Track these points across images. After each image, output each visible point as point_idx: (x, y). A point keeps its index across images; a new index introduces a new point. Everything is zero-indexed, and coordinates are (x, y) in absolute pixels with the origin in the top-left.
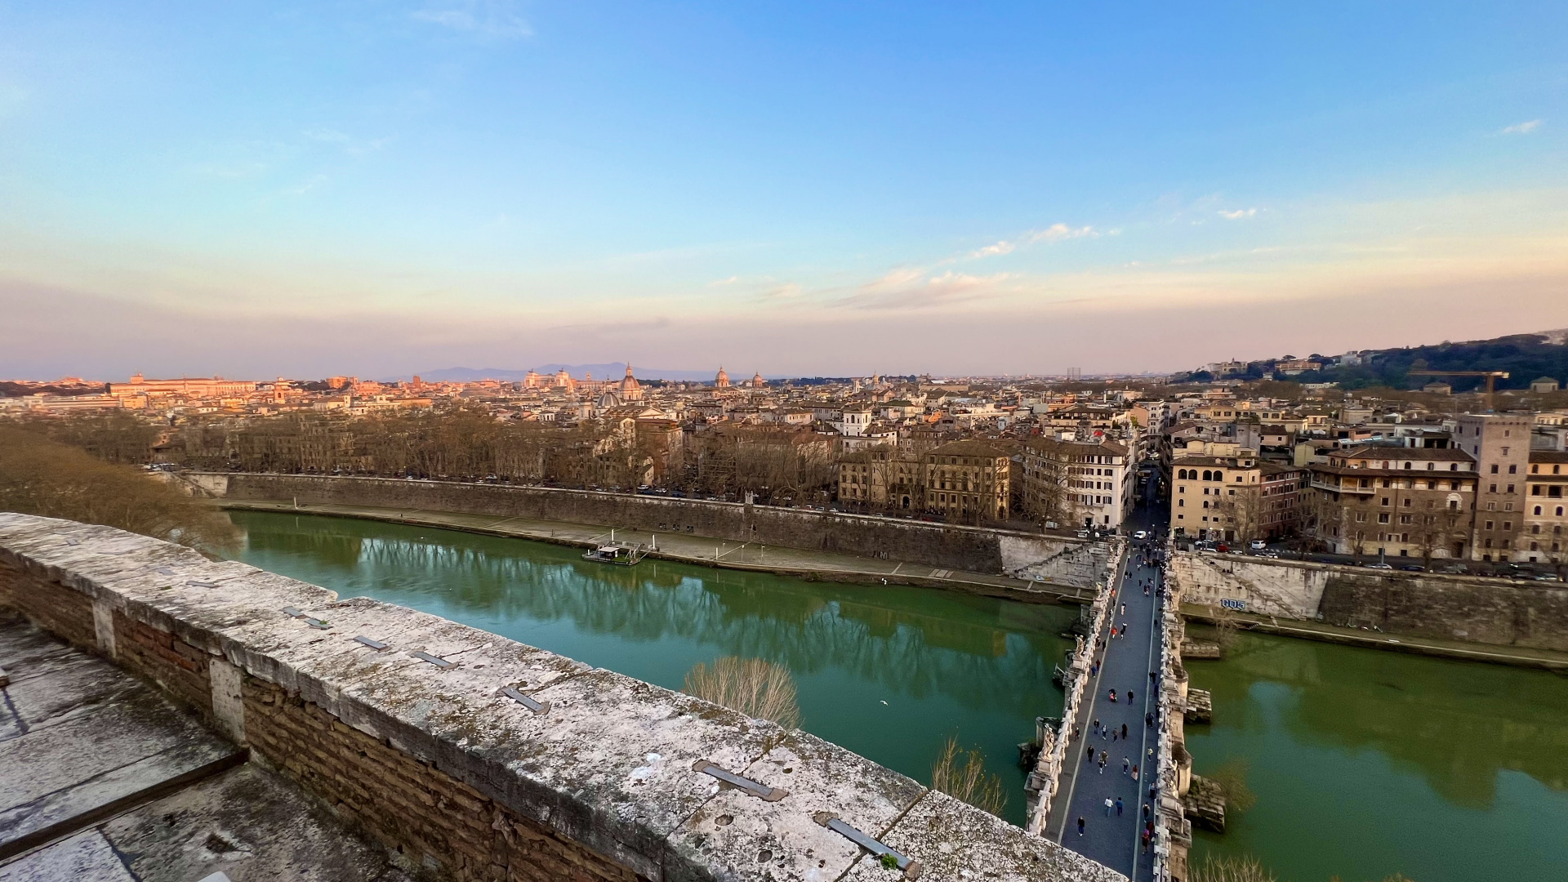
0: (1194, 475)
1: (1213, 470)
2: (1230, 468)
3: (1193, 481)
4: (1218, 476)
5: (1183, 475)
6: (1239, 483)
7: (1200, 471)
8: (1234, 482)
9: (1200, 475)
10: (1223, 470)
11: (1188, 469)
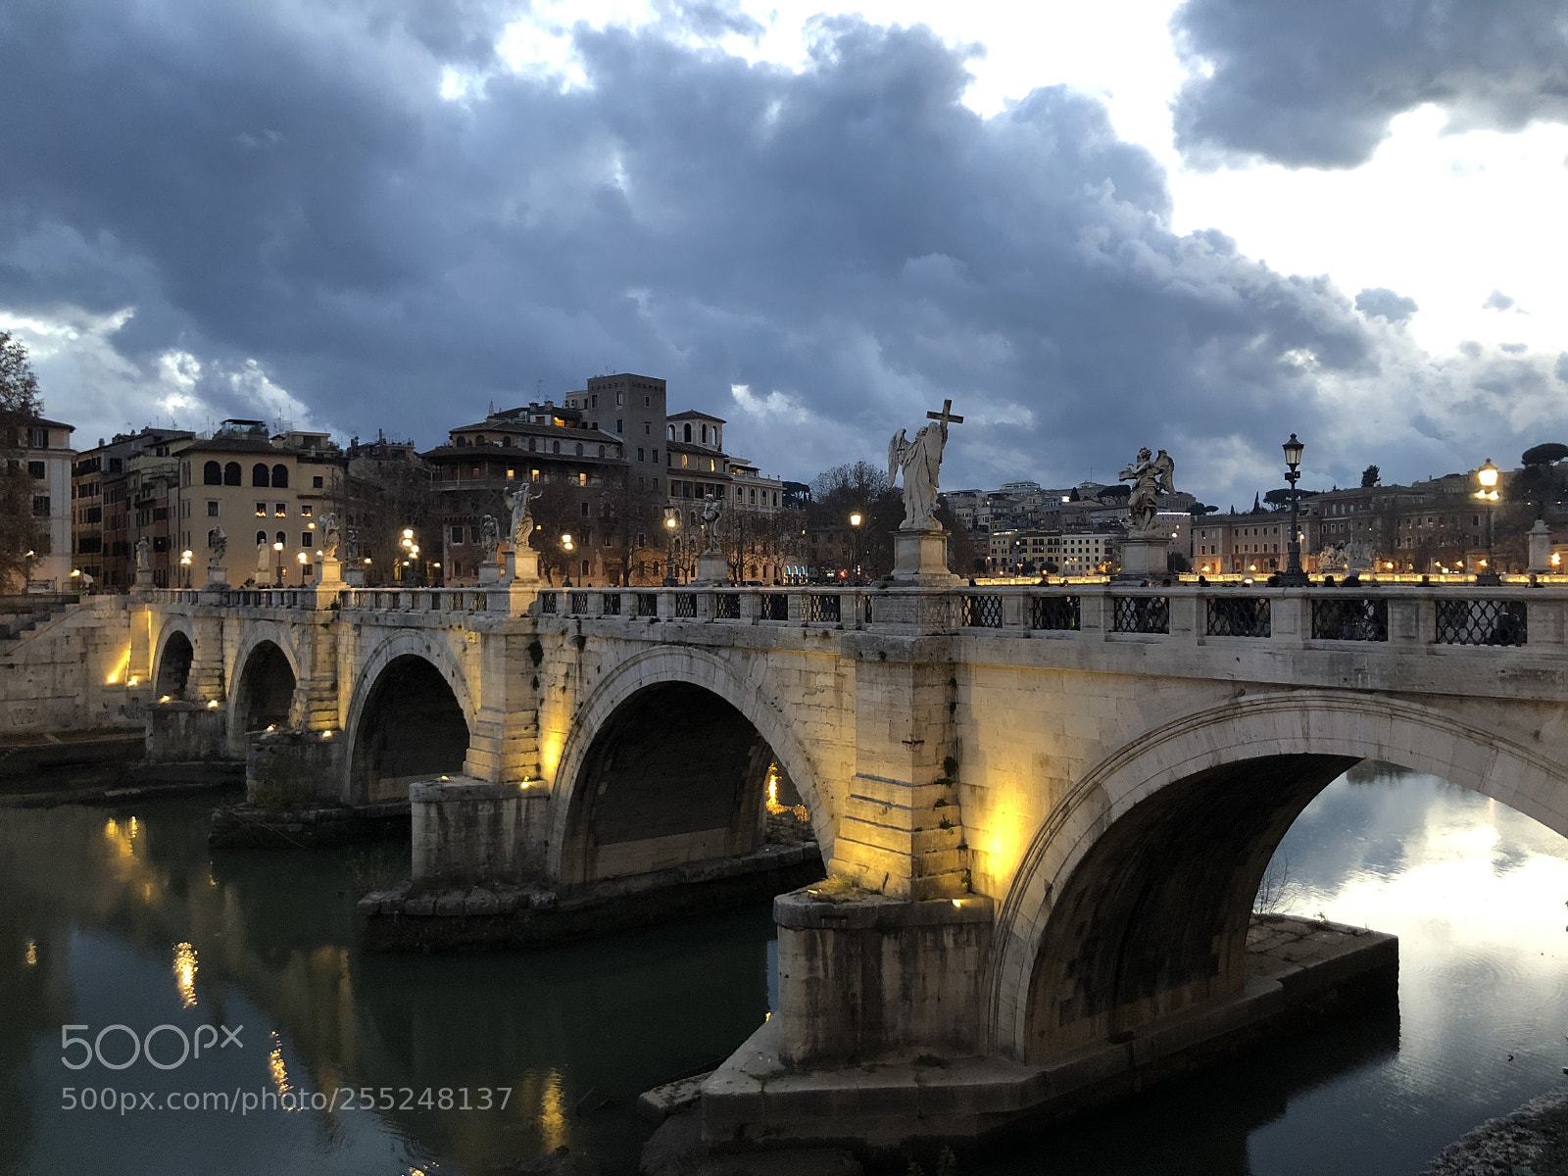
0: (233, 477)
1: (271, 463)
2: (302, 459)
3: (232, 489)
4: (281, 478)
5: (212, 475)
6: (317, 492)
7: (247, 465)
8: (308, 488)
9: (247, 476)
10: (290, 464)
11: (223, 461)
